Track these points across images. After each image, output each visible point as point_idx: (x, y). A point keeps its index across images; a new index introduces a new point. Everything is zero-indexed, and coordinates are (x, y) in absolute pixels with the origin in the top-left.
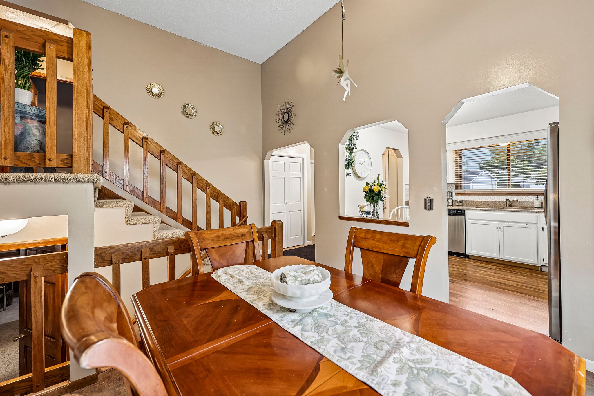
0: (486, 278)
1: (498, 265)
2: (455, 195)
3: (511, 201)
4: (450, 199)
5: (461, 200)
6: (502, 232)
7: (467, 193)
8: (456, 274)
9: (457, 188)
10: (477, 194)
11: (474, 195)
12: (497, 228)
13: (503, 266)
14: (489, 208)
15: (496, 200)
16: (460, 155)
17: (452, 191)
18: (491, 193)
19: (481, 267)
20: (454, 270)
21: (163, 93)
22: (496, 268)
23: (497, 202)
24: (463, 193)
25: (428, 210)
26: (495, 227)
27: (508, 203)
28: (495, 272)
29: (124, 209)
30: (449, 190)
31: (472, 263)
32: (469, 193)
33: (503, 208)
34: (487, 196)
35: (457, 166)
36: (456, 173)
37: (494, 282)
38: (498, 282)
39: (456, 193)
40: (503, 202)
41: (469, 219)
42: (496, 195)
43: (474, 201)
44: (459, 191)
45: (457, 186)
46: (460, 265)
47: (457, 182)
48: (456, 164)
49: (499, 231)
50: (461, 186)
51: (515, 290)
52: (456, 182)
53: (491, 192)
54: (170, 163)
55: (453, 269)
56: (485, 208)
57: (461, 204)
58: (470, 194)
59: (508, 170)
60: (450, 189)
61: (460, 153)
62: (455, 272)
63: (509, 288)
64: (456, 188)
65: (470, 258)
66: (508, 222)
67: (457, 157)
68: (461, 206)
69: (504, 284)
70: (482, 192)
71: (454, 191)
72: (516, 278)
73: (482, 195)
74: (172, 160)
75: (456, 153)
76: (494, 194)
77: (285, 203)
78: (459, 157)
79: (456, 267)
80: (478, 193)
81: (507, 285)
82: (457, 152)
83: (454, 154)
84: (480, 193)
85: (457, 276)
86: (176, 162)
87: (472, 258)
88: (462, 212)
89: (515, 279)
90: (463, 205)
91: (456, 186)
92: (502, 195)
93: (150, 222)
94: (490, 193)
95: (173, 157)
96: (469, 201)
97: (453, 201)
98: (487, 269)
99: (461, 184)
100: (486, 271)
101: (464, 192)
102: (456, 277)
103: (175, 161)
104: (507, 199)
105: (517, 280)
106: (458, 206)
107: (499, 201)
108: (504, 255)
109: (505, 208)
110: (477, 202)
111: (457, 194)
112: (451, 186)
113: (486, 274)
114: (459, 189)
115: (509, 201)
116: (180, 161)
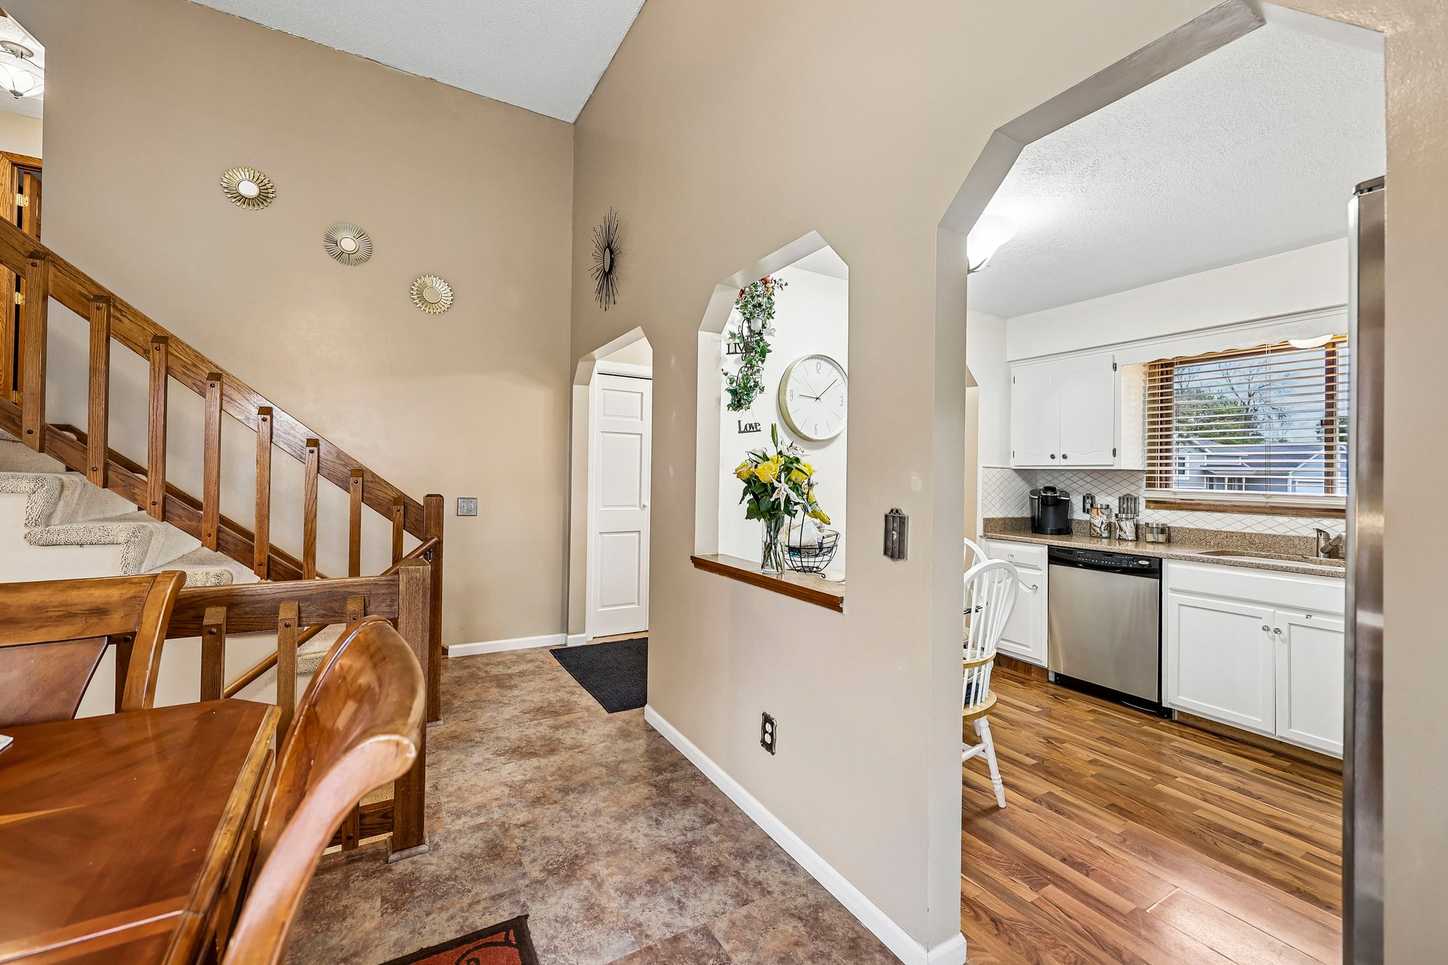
0: (1197, 807)
1: (1268, 757)
2: (1147, 507)
3: (1332, 536)
4: (1127, 519)
5: (1163, 524)
6: (1286, 646)
7: (1186, 504)
8: (1092, 776)
9: (1153, 485)
10: (1219, 508)
11: (1207, 511)
12: (1266, 629)
13: (1287, 764)
14: (1256, 556)
15: (1281, 531)
16: (1167, 380)
17: (1136, 496)
18: (1265, 507)
19: (1202, 758)
20: (1093, 762)
21: (270, 195)
22: (1256, 770)
23: (1284, 537)
24: (1171, 503)
25: (892, 557)
26: (1261, 623)
27: (1322, 544)
28: (1246, 787)
29: (22, 501)
30: (1128, 492)
31: (1174, 740)
32: (1191, 504)
33: (1305, 559)
34: (1249, 516)
35: (1153, 416)
36: (1150, 437)
37: (1221, 829)
38: (1236, 835)
39: (1148, 502)
40: (1305, 539)
41: (1174, 590)
42: (1281, 514)
43: (1205, 531)
44: (1158, 494)
45: (1154, 479)
46: (1127, 741)
47: (1153, 465)
48: (1150, 409)
49: (1274, 639)
50: (1167, 479)
51: (1288, 878)
52: (1150, 465)
53: (1264, 505)
54: (185, 374)
55: (1093, 756)
56: (1241, 554)
57: (1161, 538)
58: (1194, 507)
59: (1327, 431)
60: (1133, 487)
61: (1167, 374)
62: (1093, 770)
63: (1268, 866)
64: (1149, 485)
65: (1176, 719)
66: (1309, 613)
67: (1154, 388)
68: (1161, 543)
69: (1256, 843)
70: (1232, 504)
71: (1144, 494)
72: (1318, 826)
73: (1232, 512)
74: (194, 365)
75: (1151, 374)
76: (1276, 511)
77: (640, 507)
78: (1162, 387)
79: (1106, 748)
80: (1220, 506)
81: (1268, 850)
82: (1157, 370)
83: (1144, 377)
84: (1226, 506)
85: (1091, 787)
86: (208, 372)
87: (1182, 719)
88: (1150, 565)
89: (1310, 828)
90: (1169, 541)
91: (1148, 479)
92: (1302, 516)
93: (107, 540)
94: (1261, 507)
95: (196, 356)
96: (1190, 530)
97: (1137, 527)
98: (1217, 770)
99: (1167, 472)
100: (1208, 778)
101: (1173, 501)
102: (1089, 790)
103: (203, 368)
104: (1319, 531)
105: (1316, 836)
106: (1152, 542)
107: (1292, 534)
108: (1290, 727)
109: (1311, 562)
110: (1217, 533)
111: (1152, 505)
112: (1132, 480)
113: (1203, 792)
114: (1159, 489)
115: (1327, 537)
116: (222, 370)
